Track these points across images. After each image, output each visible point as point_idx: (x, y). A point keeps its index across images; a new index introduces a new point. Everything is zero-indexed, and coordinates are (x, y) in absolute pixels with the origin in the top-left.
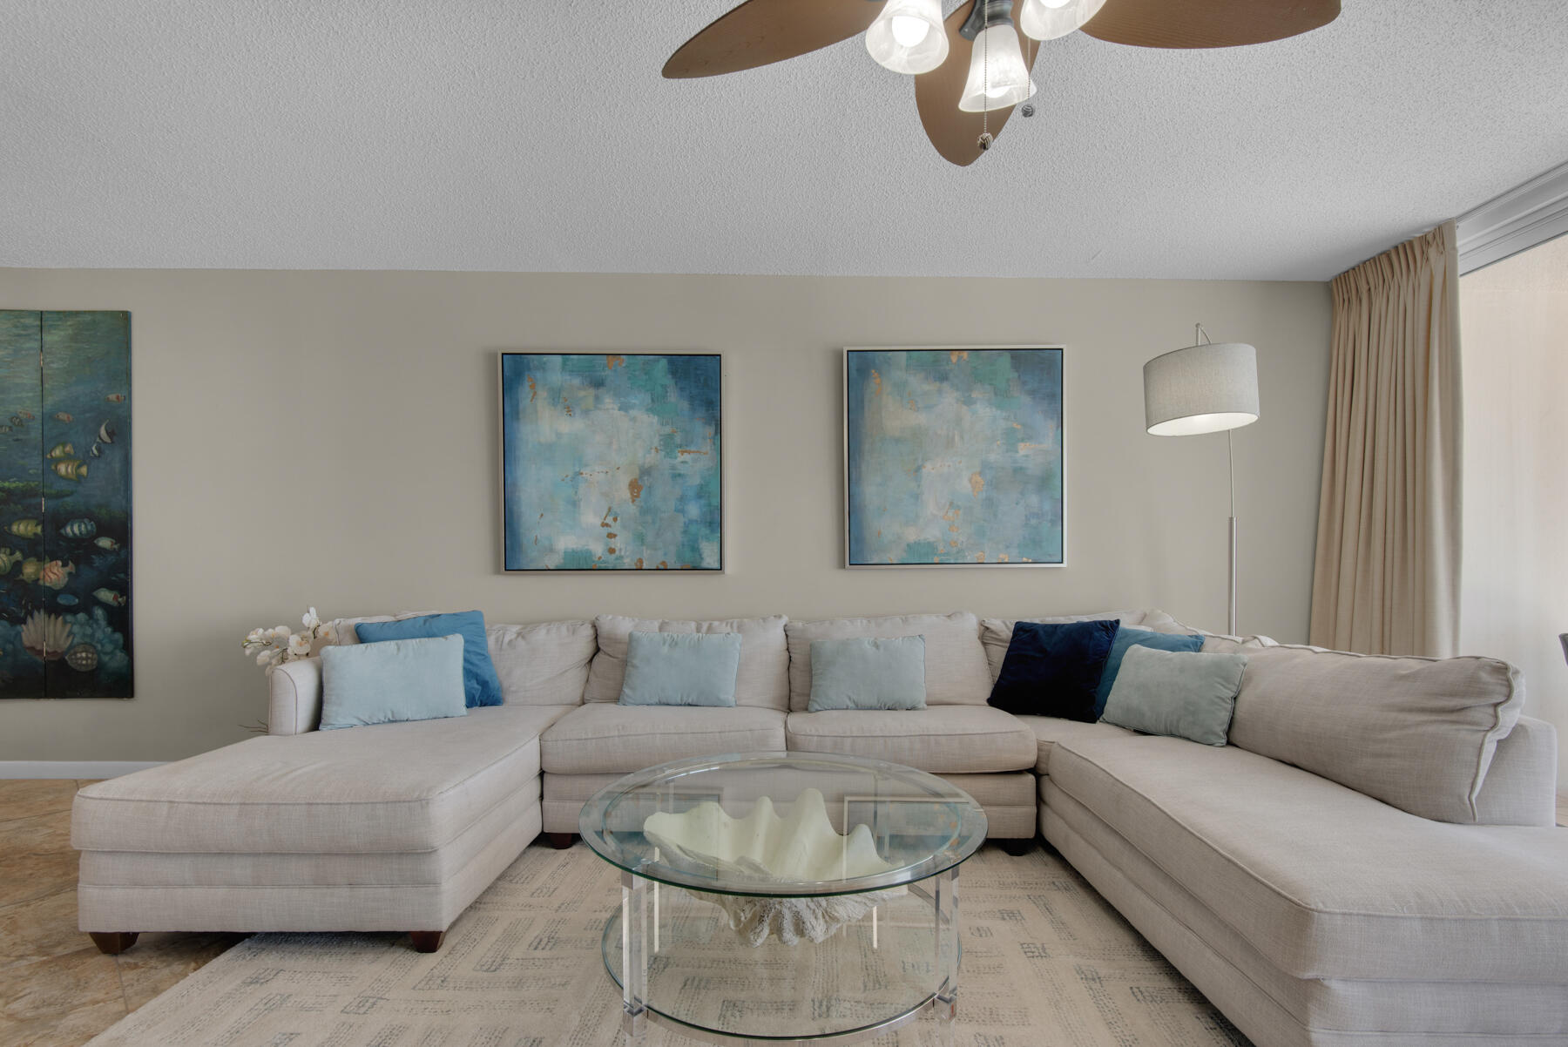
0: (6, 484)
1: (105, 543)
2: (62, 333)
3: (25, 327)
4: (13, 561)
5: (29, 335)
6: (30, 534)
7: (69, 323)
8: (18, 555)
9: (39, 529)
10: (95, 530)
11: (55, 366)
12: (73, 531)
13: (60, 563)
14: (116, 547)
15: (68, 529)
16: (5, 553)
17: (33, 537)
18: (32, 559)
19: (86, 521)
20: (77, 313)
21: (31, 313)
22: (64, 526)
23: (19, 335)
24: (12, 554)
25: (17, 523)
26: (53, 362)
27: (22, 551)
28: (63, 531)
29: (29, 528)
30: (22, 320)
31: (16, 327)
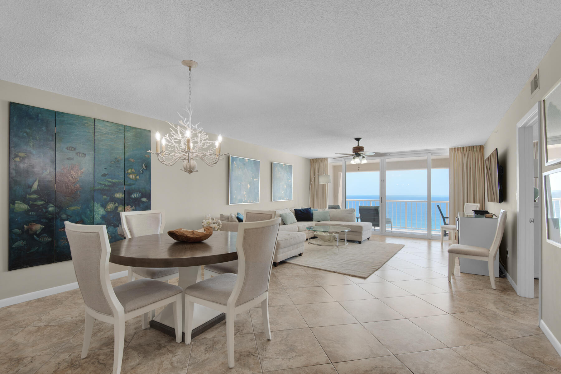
0: (113, 181)
1: (144, 200)
2: (131, 134)
3: (120, 130)
4: (115, 206)
5: (121, 132)
6: (120, 197)
7: (133, 131)
8: (117, 204)
9: (123, 196)
10: (141, 196)
11: (129, 143)
12: (134, 196)
13: (130, 206)
14: (147, 201)
15: (133, 196)
16: (112, 204)
17: (121, 198)
18: (121, 205)
19: (138, 193)
20: (136, 128)
21: (122, 125)
22: (131, 194)
23: (118, 132)
24: (115, 204)
25: (116, 194)
26: (128, 142)
27: (118, 204)
28: (131, 196)
29: (120, 195)
30: (119, 127)
31: (117, 129)
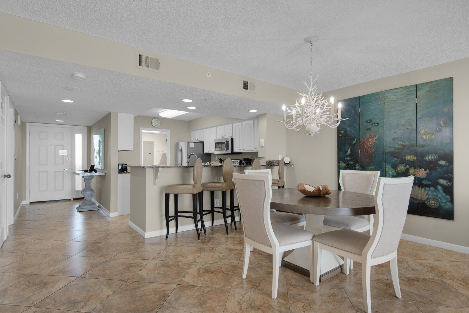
0: (404, 143)
1: (442, 162)
2: (425, 90)
3: (411, 91)
4: (406, 168)
5: (412, 93)
6: (412, 160)
7: (427, 86)
8: (408, 167)
9: (415, 158)
10: (438, 158)
11: (422, 102)
12: (428, 159)
13: (423, 169)
14: (447, 164)
15: (427, 158)
16: (403, 166)
17: (413, 160)
18: (413, 168)
19: (434, 155)
20: (430, 82)
21: (412, 86)
22: (425, 157)
23: (409, 94)
24: (405, 166)
25: (407, 156)
26: (420, 101)
27: (409, 165)
28: (424, 158)
29: (412, 157)
30: (410, 89)
31: (407, 92)
